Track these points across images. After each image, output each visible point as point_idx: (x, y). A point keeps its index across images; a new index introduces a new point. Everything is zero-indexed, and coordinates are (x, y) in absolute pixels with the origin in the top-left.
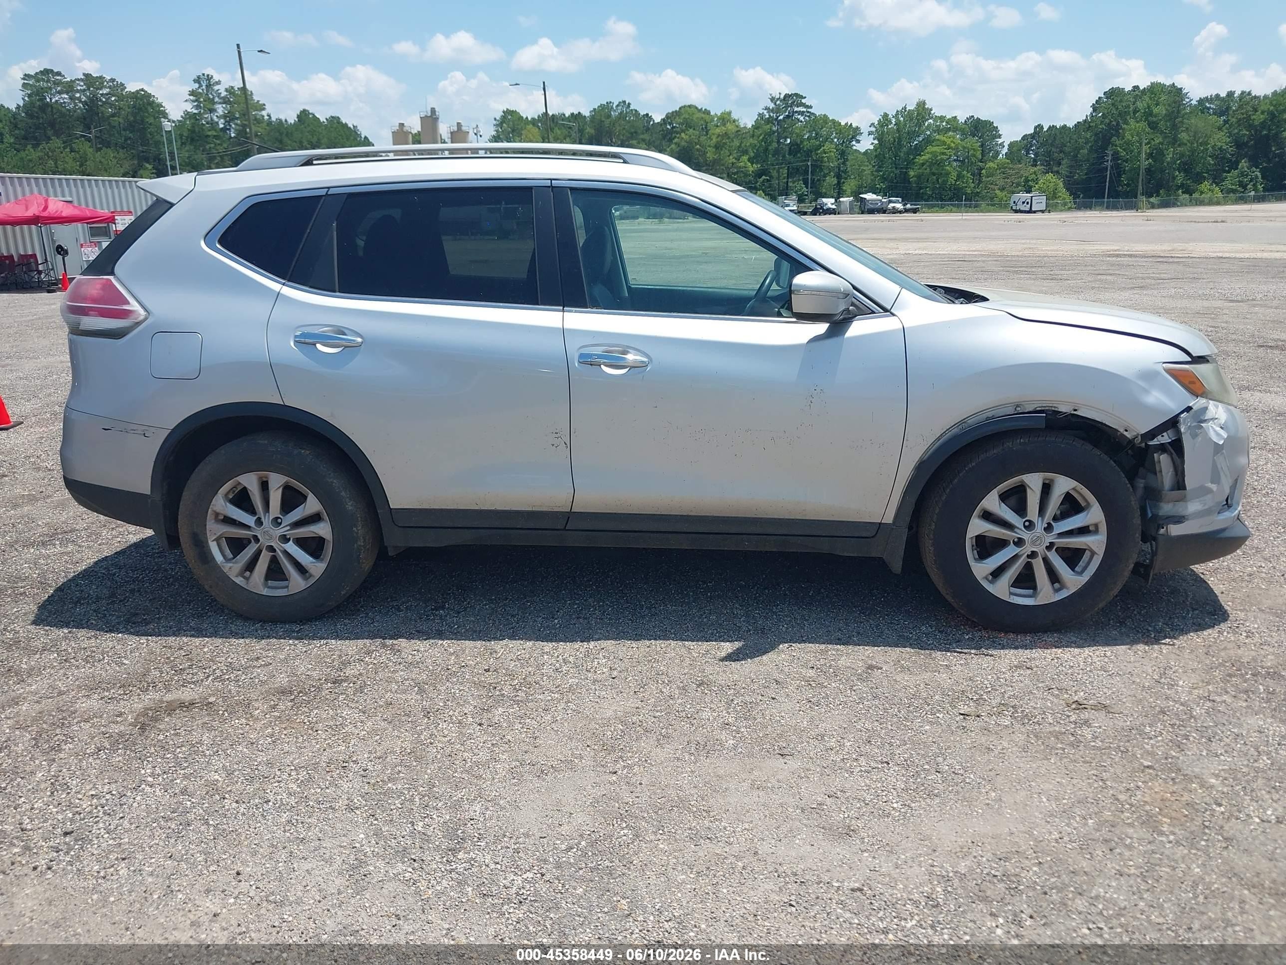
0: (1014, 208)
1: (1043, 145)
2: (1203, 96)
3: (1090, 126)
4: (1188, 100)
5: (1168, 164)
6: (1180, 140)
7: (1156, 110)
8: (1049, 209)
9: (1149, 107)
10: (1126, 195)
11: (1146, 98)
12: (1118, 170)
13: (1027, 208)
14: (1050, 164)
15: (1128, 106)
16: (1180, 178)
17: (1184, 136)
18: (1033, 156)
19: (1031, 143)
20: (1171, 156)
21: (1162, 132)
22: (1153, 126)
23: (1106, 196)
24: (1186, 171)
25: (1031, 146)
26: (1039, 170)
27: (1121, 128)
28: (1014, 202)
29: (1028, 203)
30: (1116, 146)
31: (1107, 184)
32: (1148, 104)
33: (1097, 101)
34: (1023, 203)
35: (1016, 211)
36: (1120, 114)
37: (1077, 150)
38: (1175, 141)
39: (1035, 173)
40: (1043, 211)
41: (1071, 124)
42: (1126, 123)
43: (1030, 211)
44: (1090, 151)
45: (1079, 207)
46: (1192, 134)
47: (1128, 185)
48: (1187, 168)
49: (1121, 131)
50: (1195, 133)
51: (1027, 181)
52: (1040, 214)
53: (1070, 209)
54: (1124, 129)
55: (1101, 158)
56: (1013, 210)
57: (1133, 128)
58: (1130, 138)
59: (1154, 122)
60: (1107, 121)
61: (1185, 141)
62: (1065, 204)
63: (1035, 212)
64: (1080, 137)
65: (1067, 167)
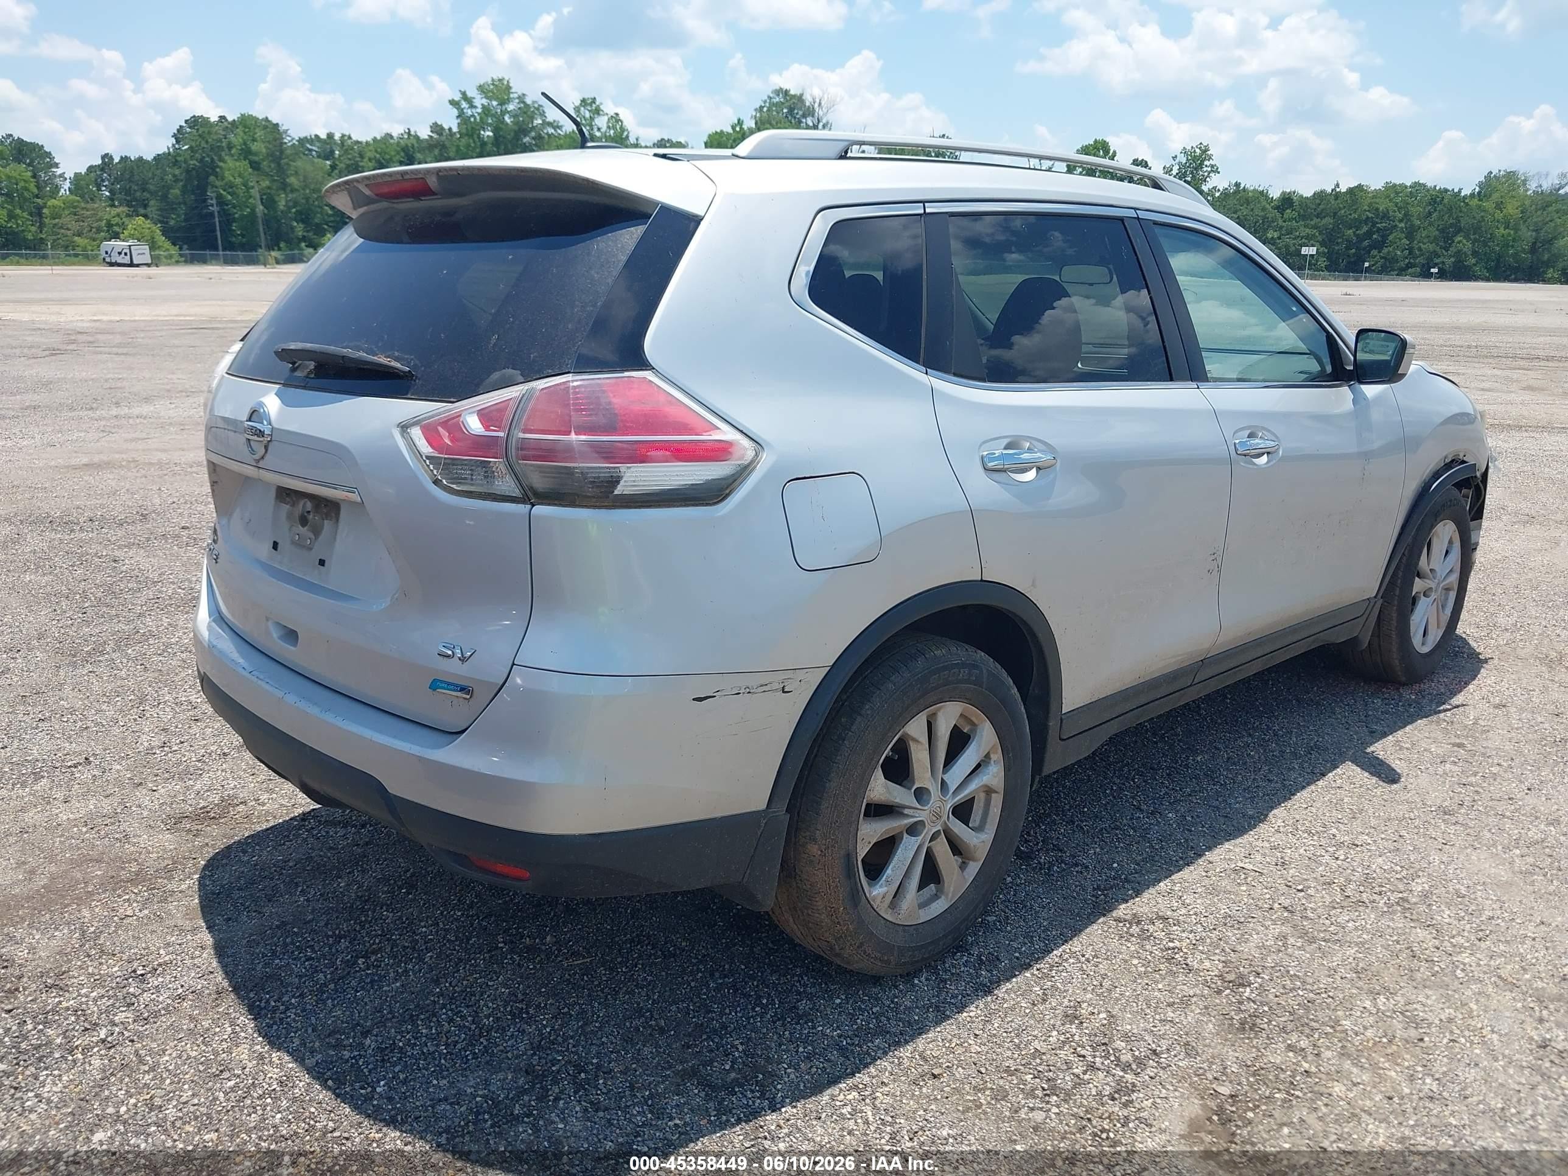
0: (108, 260)
1: (117, 180)
2: (302, 135)
3: (176, 161)
4: (289, 138)
5: (282, 212)
6: (290, 185)
7: (254, 147)
8: (155, 262)
9: (245, 144)
10: (243, 247)
11: (239, 131)
12: (227, 219)
13: (127, 260)
14: (136, 205)
15: (220, 141)
16: (299, 229)
17: (292, 180)
18: (107, 194)
19: (100, 176)
20: (283, 203)
21: (267, 175)
22: (255, 166)
23: (220, 248)
24: (303, 221)
25: (103, 181)
26: (123, 212)
27: (218, 166)
28: (107, 253)
29: (126, 254)
30: (216, 187)
31: (218, 233)
32: (244, 140)
33: (178, 130)
34: (120, 253)
35: (111, 264)
36: (212, 149)
37: (167, 188)
38: (284, 186)
39: (118, 215)
40: (148, 265)
41: (149, 157)
42: (222, 160)
43: (131, 265)
44: (184, 191)
45: (191, 260)
46: (301, 178)
47: (243, 236)
48: (305, 217)
49: (218, 170)
50: (305, 177)
51: (109, 225)
52: (146, 268)
53: (177, 262)
54: (221, 168)
55: (203, 200)
56: (108, 263)
57: (232, 168)
58: (232, 179)
59: (256, 162)
60: (197, 156)
61: (296, 187)
62: (171, 257)
63: (138, 266)
64: (165, 173)
65: (157, 210)
